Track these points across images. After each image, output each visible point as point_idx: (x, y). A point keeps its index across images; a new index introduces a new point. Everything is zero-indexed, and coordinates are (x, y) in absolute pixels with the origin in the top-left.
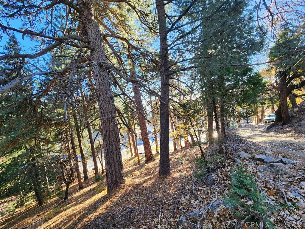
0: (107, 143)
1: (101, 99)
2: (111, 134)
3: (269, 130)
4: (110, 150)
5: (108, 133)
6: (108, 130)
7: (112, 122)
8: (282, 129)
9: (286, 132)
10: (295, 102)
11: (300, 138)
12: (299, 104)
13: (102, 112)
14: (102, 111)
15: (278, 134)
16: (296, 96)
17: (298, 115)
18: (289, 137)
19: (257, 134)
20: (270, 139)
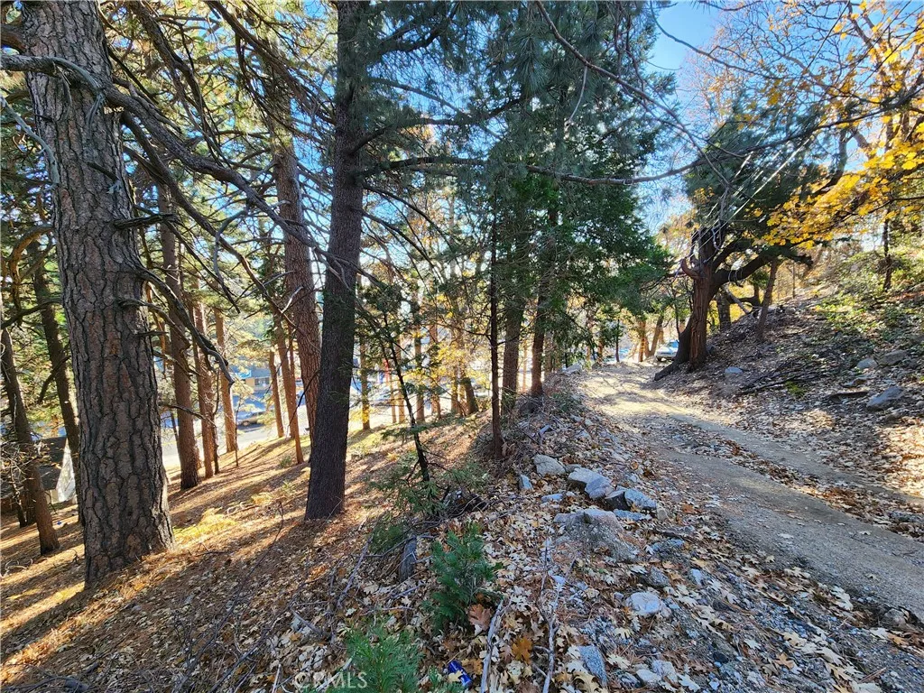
0: (88, 406)
1: (68, 227)
2: (109, 369)
3: (658, 380)
4: (103, 433)
5: (93, 365)
6: (97, 355)
7: (119, 326)
8: (685, 382)
9: (691, 392)
10: (728, 314)
11: (715, 409)
12: (735, 322)
13: (71, 282)
14: (70, 274)
15: (674, 394)
16: (731, 300)
17: (723, 350)
18: (695, 404)
19: (629, 390)
20: (649, 408)
